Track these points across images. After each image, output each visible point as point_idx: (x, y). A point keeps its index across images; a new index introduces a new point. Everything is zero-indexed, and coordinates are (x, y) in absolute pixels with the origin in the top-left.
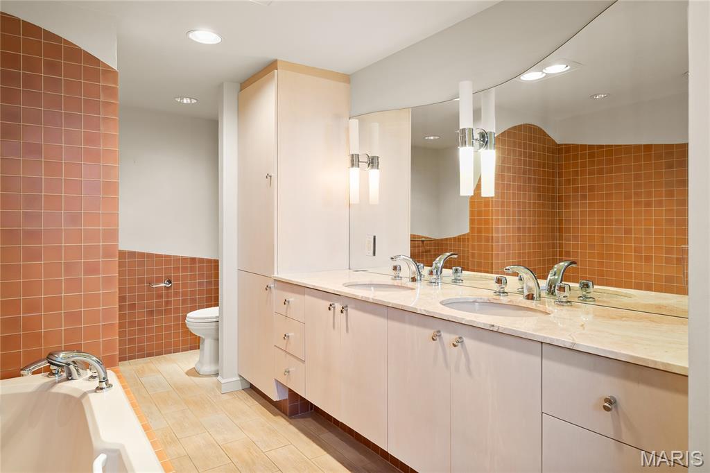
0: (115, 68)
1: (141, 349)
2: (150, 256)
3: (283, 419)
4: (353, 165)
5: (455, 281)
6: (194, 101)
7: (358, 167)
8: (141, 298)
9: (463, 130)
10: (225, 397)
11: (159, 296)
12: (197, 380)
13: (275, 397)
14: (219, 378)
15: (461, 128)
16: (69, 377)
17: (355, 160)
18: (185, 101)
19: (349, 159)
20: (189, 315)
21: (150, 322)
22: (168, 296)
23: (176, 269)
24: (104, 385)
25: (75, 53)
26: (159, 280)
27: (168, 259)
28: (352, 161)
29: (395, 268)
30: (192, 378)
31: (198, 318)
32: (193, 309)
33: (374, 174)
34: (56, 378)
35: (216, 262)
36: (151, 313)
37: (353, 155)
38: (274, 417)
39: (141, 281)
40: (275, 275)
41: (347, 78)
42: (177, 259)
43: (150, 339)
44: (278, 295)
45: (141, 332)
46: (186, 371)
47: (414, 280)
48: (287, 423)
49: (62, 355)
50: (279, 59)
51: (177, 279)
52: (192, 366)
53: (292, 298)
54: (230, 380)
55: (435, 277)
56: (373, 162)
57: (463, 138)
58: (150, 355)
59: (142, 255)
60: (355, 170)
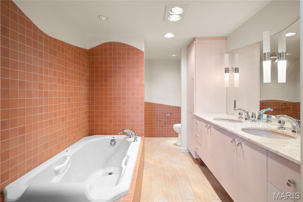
0: (144, 51)
1: (162, 134)
2: (165, 105)
3: (198, 165)
4: (226, 72)
5: (268, 121)
6: (176, 55)
7: (228, 72)
8: (162, 118)
9: (265, 54)
10: (182, 154)
11: (168, 118)
12: (175, 147)
13: (195, 157)
14: (181, 147)
15: (264, 53)
16: (130, 137)
17: (227, 70)
18: (173, 55)
19: (224, 70)
20: (174, 125)
21: (165, 126)
22: (170, 119)
23: (173, 110)
24: (135, 140)
25: (133, 49)
26: (168, 113)
27: (170, 107)
28: (226, 70)
29: (240, 114)
30: (175, 146)
31: (176, 126)
32: (176, 123)
33: (237, 75)
34: (128, 137)
35: (180, 107)
36: (165, 123)
37: (226, 68)
38: (195, 164)
39: (162, 113)
40: (195, 114)
41: (225, 38)
42: (173, 107)
43: (165, 132)
44: (195, 120)
45: (162, 129)
46: (173, 143)
47: (246, 119)
48: (199, 167)
49: (126, 130)
50: (196, 37)
51: (173, 113)
52: (176, 142)
53: (198, 122)
54: (184, 148)
55: (254, 118)
56: (236, 70)
57: (265, 57)
58: (165, 137)
59: (163, 105)
60: (227, 74)
